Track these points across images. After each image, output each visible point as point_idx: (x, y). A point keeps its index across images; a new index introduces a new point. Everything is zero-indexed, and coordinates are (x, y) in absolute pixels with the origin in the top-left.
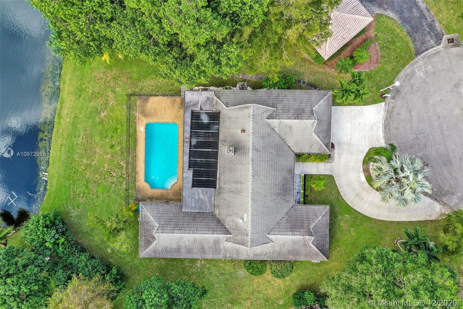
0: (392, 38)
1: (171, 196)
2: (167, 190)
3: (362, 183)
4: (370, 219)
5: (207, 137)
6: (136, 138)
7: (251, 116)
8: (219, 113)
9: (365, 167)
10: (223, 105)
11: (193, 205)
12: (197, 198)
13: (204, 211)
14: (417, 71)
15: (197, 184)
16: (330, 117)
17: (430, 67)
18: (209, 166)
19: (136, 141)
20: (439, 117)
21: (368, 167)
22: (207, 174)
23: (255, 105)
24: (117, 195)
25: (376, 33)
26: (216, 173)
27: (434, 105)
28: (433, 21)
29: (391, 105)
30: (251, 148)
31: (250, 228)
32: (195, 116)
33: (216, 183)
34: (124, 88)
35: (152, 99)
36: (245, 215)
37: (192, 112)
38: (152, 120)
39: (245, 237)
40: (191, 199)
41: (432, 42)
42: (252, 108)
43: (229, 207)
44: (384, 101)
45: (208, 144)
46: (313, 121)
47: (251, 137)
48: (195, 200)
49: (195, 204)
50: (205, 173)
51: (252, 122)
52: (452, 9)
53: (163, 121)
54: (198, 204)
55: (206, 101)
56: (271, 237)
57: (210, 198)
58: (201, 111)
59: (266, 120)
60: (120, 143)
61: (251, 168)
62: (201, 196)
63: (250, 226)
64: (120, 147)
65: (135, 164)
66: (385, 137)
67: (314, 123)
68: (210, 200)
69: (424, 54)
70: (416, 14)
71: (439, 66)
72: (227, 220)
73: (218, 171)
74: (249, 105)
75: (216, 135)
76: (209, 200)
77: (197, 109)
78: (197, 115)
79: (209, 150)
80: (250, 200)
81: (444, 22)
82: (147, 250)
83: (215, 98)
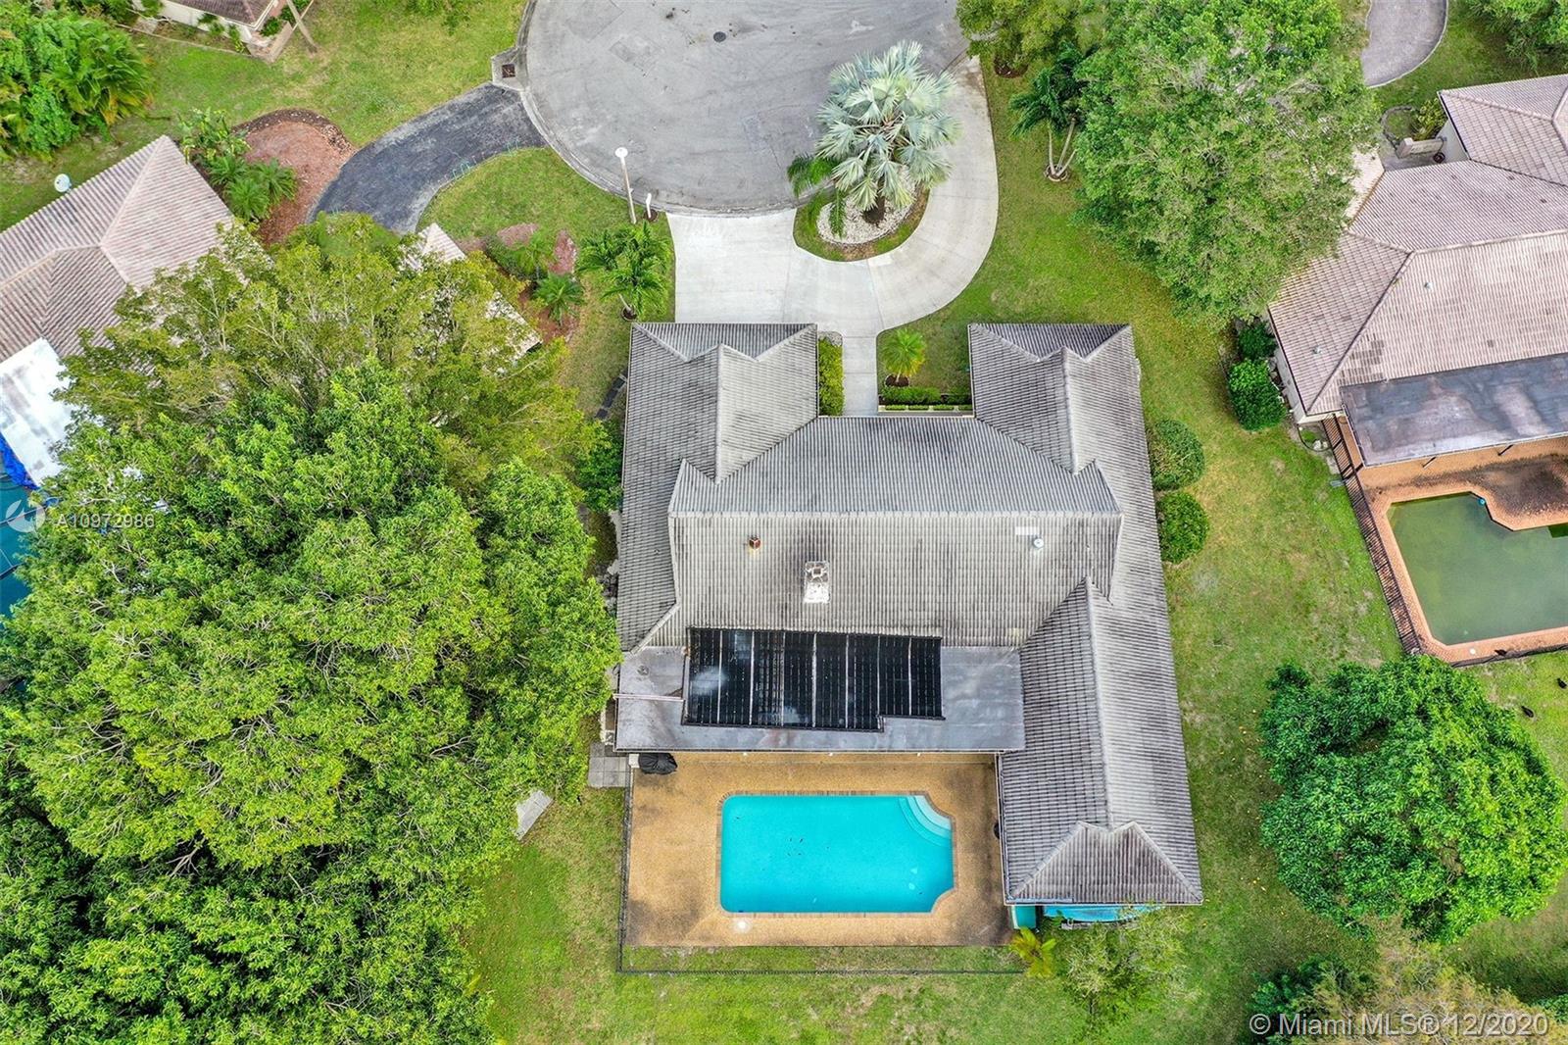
0: (488, 197)
1: (975, 817)
2: (953, 826)
3: (898, 263)
4: (997, 240)
5: (771, 672)
6: (775, 947)
7: (708, 515)
8: (693, 631)
9: (850, 256)
10: (667, 617)
11: (1000, 713)
12: (975, 703)
13: (1019, 677)
14: (586, 141)
15: (930, 702)
16: (710, 327)
17: (574, 114)
18: (867, 665)
19: (785, 948)
20: (710, 93)
21: (849, 249)
22: (895, 670)
23: (671, 507)
24: (986, 1019)
25: (471, 234)
26: (891, 638)
27: (679, 104)
28: (451, 108)
29: (675, 198)
30: (807, 516)
31: (1060, 514)
32: (701, 712)
33: (922, 640)
34: (594, 998)
35: (638, 889)
36: (1019, 531)
37: (689, 721)
38: (713, 889)
39: (1089, 531)
40: (981, 720)
41: (508, 109)
42: (681, 515)
43: (998, 590)
44: (664, 214)
45: (795, 669)
46: (722, 354)
47: (771, 515)
48: (982, 707)
49: (995, 707)
50: (890, 677)
51: (726, 515)
52: (424, 66)
53: (713, 849)
54: (996, 697)
55: (654, 678)
56: (1079, 463)
57: (970, 659)
58: (686, 694)
59: (718, 482)
60: (795, 1011)
61: (871, 515)
62: (969, 688)
63: (1051, 515)
64: (810, 1011)
65: (870, 950)
66: (765, 212)
67: (728, 353)
68: (980, 659)
69: (539, 129)
70: (430, 143)
71: (574, 94)
72: (1040, 597)
73: (883, 631)
74: (671, 522)
75: (765, 640)
76: (980, 662)
77: (678, 705)
78: (700, 708)
79: (814, 665)
80: (971, 515)
81: (457, 85)
82: (1173, 868)
83: (644, 646)
